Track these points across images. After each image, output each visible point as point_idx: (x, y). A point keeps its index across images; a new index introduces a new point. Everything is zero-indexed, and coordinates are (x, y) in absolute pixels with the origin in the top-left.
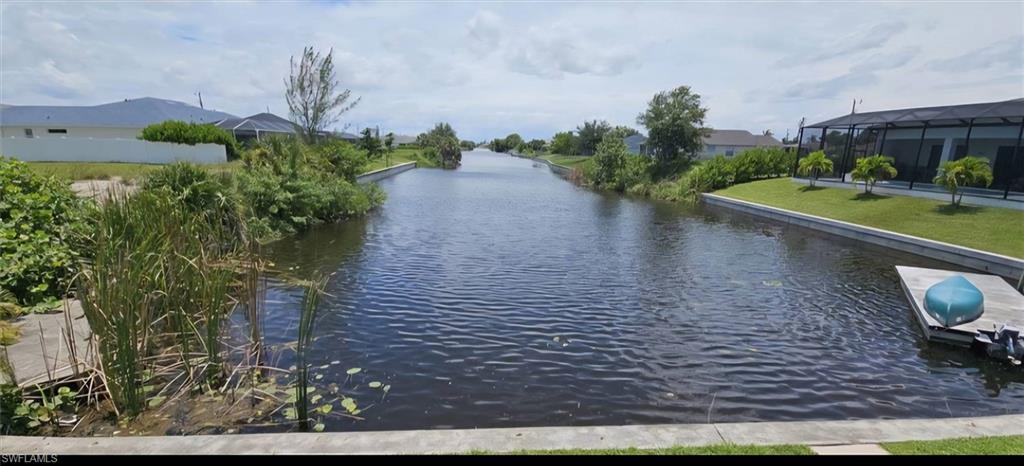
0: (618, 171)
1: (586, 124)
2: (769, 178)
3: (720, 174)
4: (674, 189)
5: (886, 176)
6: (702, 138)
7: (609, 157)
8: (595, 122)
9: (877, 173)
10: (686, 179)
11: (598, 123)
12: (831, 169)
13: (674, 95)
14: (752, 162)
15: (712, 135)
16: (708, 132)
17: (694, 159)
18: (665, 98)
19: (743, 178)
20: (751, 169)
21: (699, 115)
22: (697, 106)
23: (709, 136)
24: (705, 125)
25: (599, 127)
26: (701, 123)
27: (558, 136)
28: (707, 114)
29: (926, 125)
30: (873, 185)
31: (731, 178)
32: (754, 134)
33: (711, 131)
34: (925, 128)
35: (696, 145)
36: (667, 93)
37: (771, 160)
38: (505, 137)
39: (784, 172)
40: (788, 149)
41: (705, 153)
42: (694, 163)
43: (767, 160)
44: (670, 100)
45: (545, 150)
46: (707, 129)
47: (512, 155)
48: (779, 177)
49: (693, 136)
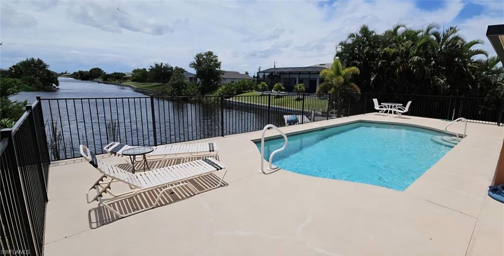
0: (183, 90)
1: (156, 65)
2: (249, 92)
3: (231, 91)
4: (212, 97)
5: (282, 90)
6: (221, 75)
7: (179, 84)
8: (162, 64)
9: (279, 89)
10: (217, 93)
11: (164, 65)
12: (267, 88)
13: (206, 54)
14: (241, 86)
15: (225, 74)
16: (223, 73)
17: (218, 84)
18: (203, 55)
19: (239, 92)
20: (242, 88)
21: (218, 65)
22: (217, 61)
23: (223, 74)
24: (221, 69)
25: (164, 67)
26: (220, 68)
27: (135, 71)
28: (221, 64)
29: (290, 73)
30: (279, 93)
31: (235, 93)
32: (241, 73)
33: (224, 72)
34: (290, 74)
35: (219, 78)
36: (203, 54)
37: (249, 85)
38: (89, 70)
39: (254, 89)
40: (254, 80)
41: (223, 82)
42: (219, 86)
43: (247, 84)
44: (205, 57)
45: (126, 79)
46: (222, 71)
47: (99, 82)
48: (252, 91)
49: (217, 74)
